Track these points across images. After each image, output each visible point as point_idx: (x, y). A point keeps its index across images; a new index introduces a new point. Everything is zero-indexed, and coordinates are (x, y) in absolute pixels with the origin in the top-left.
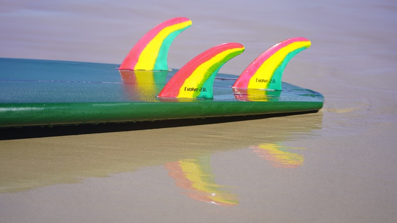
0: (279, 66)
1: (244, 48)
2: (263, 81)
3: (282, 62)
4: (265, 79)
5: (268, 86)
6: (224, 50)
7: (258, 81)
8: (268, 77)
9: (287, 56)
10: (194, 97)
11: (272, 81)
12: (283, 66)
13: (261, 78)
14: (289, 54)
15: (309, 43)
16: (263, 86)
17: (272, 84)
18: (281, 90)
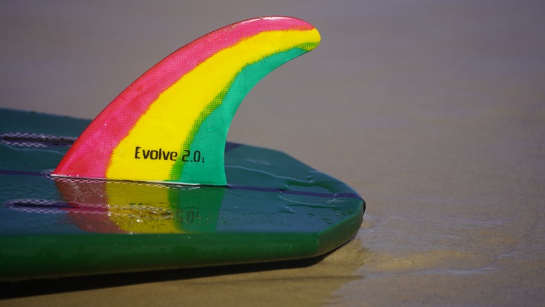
0: (214, 107)
3: (222, 96)
5: (178, 170)
7: (140, 155)
8: (176, 142)
9: (238, 75)
11: (192, 155)
12: (227, 109)
13: (147, 147)
14: (247, 69)
15: (312, 36)
16: (160, 172)
17: (191, 165)
18: (227, 187)
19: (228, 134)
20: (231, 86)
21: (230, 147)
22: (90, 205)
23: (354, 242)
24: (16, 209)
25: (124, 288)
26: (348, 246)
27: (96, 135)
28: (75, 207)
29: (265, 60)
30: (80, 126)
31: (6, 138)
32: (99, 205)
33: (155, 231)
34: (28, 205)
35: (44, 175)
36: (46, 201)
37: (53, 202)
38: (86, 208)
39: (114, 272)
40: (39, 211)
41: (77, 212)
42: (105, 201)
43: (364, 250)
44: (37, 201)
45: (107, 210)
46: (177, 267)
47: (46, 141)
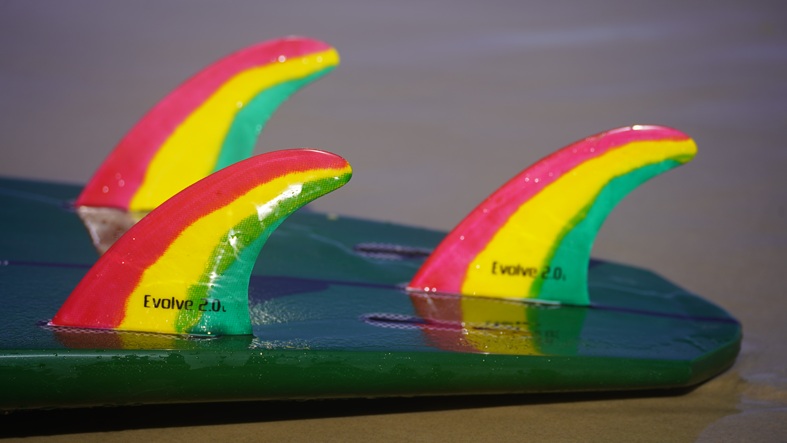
0: (578, 221)
1: (348, 170)
2: (518, 270)
3: (588, 210)
4: (525, 265)
6: (278, 175)
7: (498, 270)
8: (536, 260)
9: (604, 188)
10: (179, 328)
11: (552, 272)
12: (592, 222)
13: (512, 262)
14: (614, 182)
15: (688, 147)
16: (519, 289)
17: (550, 283)
18: (590, 307)
19: (591, 250)
20: (596, 199)
21: (594, 264)
22: (445, 322)
23: (732, 372)
24: (372, 324)
25: (479, 410)
26: (725, 376)
27: (453, 248)
28: (430, 323)
29: (634, 172)
30: (437, 238)
31: (363, 250)
32: (455, 322)
33: (512, 352)
34: (383, 320)
35: (399, 288)
36: (401, 316)
37: (409, 317)
38: (441, 325)
39: (470, 393)
40: (393, 326)
41: (431, 329)
42: (460, 318)
43: (742, 381)
44: (392, 316)
45: (461, 327)
46: (536, 392)
47: (401, 253)
